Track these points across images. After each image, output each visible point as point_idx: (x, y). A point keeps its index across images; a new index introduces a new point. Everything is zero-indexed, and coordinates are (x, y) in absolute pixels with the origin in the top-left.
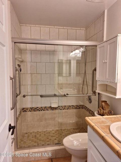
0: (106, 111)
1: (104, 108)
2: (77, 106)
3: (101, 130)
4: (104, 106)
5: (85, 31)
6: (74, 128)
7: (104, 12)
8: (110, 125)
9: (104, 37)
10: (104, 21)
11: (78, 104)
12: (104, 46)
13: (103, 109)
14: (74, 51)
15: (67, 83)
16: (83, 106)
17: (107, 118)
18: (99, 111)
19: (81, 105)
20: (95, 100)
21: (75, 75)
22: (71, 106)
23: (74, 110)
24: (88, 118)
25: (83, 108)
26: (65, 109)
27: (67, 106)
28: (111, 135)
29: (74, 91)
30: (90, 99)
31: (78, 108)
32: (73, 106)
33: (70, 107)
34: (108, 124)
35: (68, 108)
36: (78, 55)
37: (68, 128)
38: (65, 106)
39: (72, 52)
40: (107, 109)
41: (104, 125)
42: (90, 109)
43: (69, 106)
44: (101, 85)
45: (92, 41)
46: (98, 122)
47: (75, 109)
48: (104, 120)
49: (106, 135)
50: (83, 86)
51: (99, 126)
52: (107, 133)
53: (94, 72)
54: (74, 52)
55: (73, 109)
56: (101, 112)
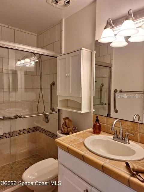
0: (71, 129)
1: (68, 126)
2: (30, 129)
3: (77, 149)
4: (68, 124)
5: (37, 37)
6: (26, 158)
7: (62, 20)
8: (84, 141)
9: (62, 48)
10: (62, 31)
11: (31, 127)
12: (65, 58)
13: (66, 127)
14: (22, 59)
15: (16, 101)
16: (37, 128)
17: (76, 135)
18: (63, 129)
19: (34, 127)
20: (53, 118)
21: (23, 90)
22: (22, 130)
23: (27, 135)
24: (59, 140)
25: (37, 131)
26: (14, 136)
27: (17, 131)
28: (89, 151)
29: (24, 111)
30: (48, 117)
31: (31, 131)
32: (25, 130)
33: (21, 132)
34: (81, 141)
35: (18, 134)
36: (28, 65)
37: (19, 160)
38: (14, 132)
39: (19, 60)
40: (71, 126)
41: (77, 143)
42: (47, 129)
43: (19, 131)
44: (63, 101)
45: (47, 49)
46: (71, 142)
47: (27, 133)
48: (75, 138)
49: (86, 153)
50: (38, 103)
51: (73, 145)
52: (85, 151)
53: (52, 86)
54: (22, 62)
55: (25, 134)
56: (65, 130)
